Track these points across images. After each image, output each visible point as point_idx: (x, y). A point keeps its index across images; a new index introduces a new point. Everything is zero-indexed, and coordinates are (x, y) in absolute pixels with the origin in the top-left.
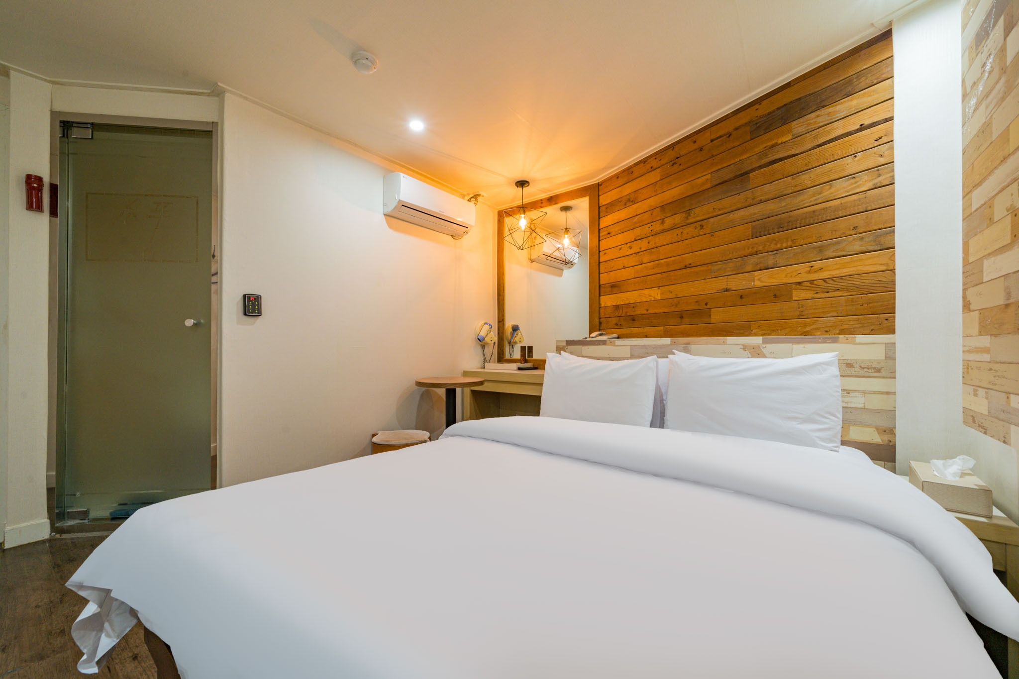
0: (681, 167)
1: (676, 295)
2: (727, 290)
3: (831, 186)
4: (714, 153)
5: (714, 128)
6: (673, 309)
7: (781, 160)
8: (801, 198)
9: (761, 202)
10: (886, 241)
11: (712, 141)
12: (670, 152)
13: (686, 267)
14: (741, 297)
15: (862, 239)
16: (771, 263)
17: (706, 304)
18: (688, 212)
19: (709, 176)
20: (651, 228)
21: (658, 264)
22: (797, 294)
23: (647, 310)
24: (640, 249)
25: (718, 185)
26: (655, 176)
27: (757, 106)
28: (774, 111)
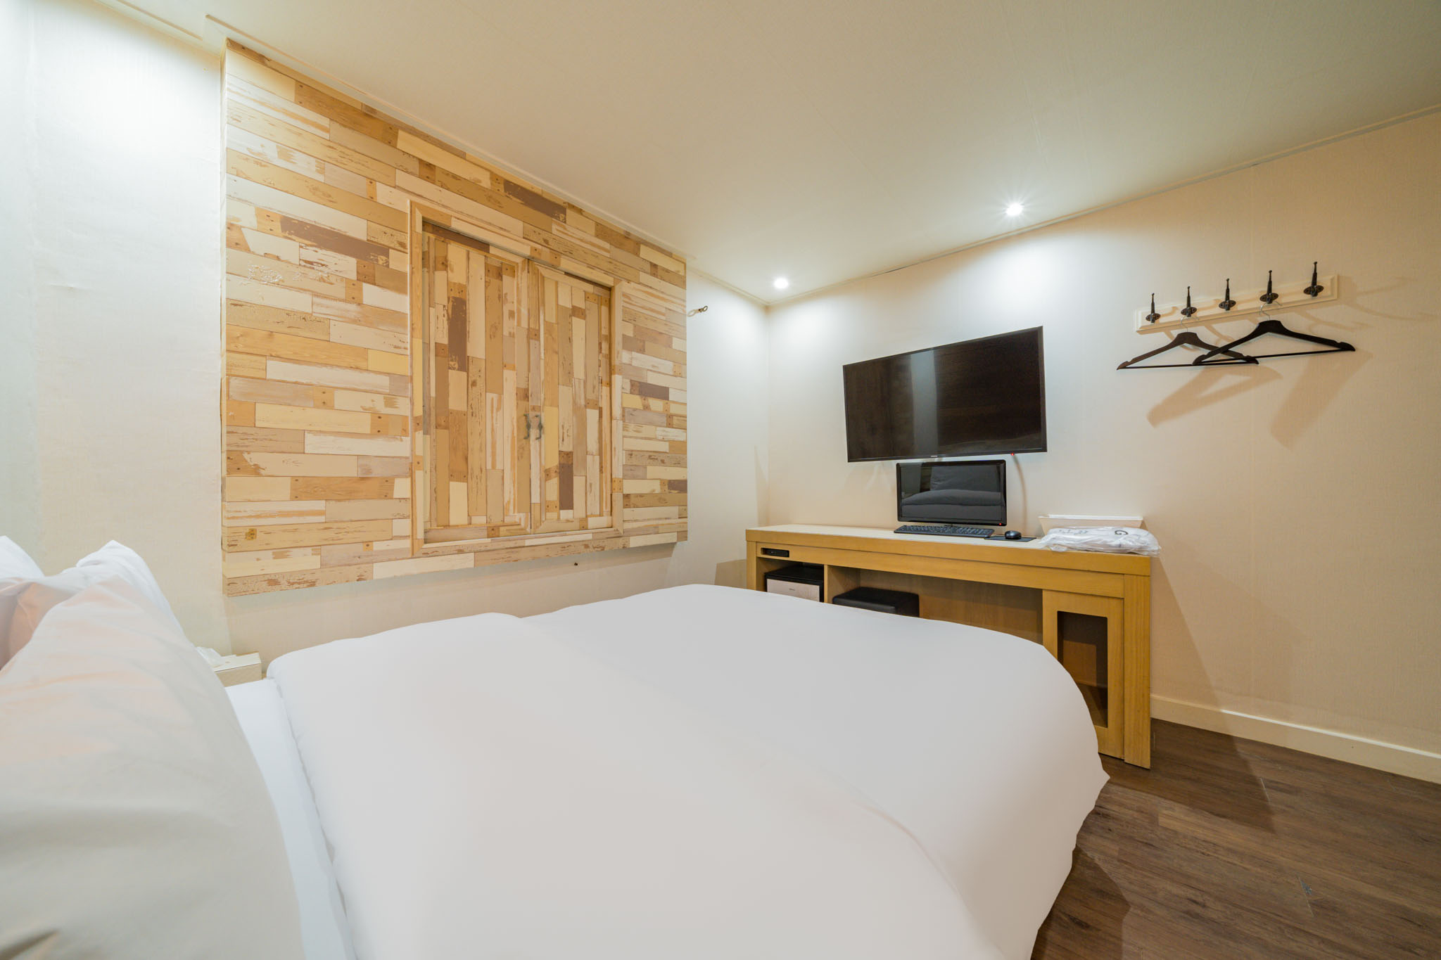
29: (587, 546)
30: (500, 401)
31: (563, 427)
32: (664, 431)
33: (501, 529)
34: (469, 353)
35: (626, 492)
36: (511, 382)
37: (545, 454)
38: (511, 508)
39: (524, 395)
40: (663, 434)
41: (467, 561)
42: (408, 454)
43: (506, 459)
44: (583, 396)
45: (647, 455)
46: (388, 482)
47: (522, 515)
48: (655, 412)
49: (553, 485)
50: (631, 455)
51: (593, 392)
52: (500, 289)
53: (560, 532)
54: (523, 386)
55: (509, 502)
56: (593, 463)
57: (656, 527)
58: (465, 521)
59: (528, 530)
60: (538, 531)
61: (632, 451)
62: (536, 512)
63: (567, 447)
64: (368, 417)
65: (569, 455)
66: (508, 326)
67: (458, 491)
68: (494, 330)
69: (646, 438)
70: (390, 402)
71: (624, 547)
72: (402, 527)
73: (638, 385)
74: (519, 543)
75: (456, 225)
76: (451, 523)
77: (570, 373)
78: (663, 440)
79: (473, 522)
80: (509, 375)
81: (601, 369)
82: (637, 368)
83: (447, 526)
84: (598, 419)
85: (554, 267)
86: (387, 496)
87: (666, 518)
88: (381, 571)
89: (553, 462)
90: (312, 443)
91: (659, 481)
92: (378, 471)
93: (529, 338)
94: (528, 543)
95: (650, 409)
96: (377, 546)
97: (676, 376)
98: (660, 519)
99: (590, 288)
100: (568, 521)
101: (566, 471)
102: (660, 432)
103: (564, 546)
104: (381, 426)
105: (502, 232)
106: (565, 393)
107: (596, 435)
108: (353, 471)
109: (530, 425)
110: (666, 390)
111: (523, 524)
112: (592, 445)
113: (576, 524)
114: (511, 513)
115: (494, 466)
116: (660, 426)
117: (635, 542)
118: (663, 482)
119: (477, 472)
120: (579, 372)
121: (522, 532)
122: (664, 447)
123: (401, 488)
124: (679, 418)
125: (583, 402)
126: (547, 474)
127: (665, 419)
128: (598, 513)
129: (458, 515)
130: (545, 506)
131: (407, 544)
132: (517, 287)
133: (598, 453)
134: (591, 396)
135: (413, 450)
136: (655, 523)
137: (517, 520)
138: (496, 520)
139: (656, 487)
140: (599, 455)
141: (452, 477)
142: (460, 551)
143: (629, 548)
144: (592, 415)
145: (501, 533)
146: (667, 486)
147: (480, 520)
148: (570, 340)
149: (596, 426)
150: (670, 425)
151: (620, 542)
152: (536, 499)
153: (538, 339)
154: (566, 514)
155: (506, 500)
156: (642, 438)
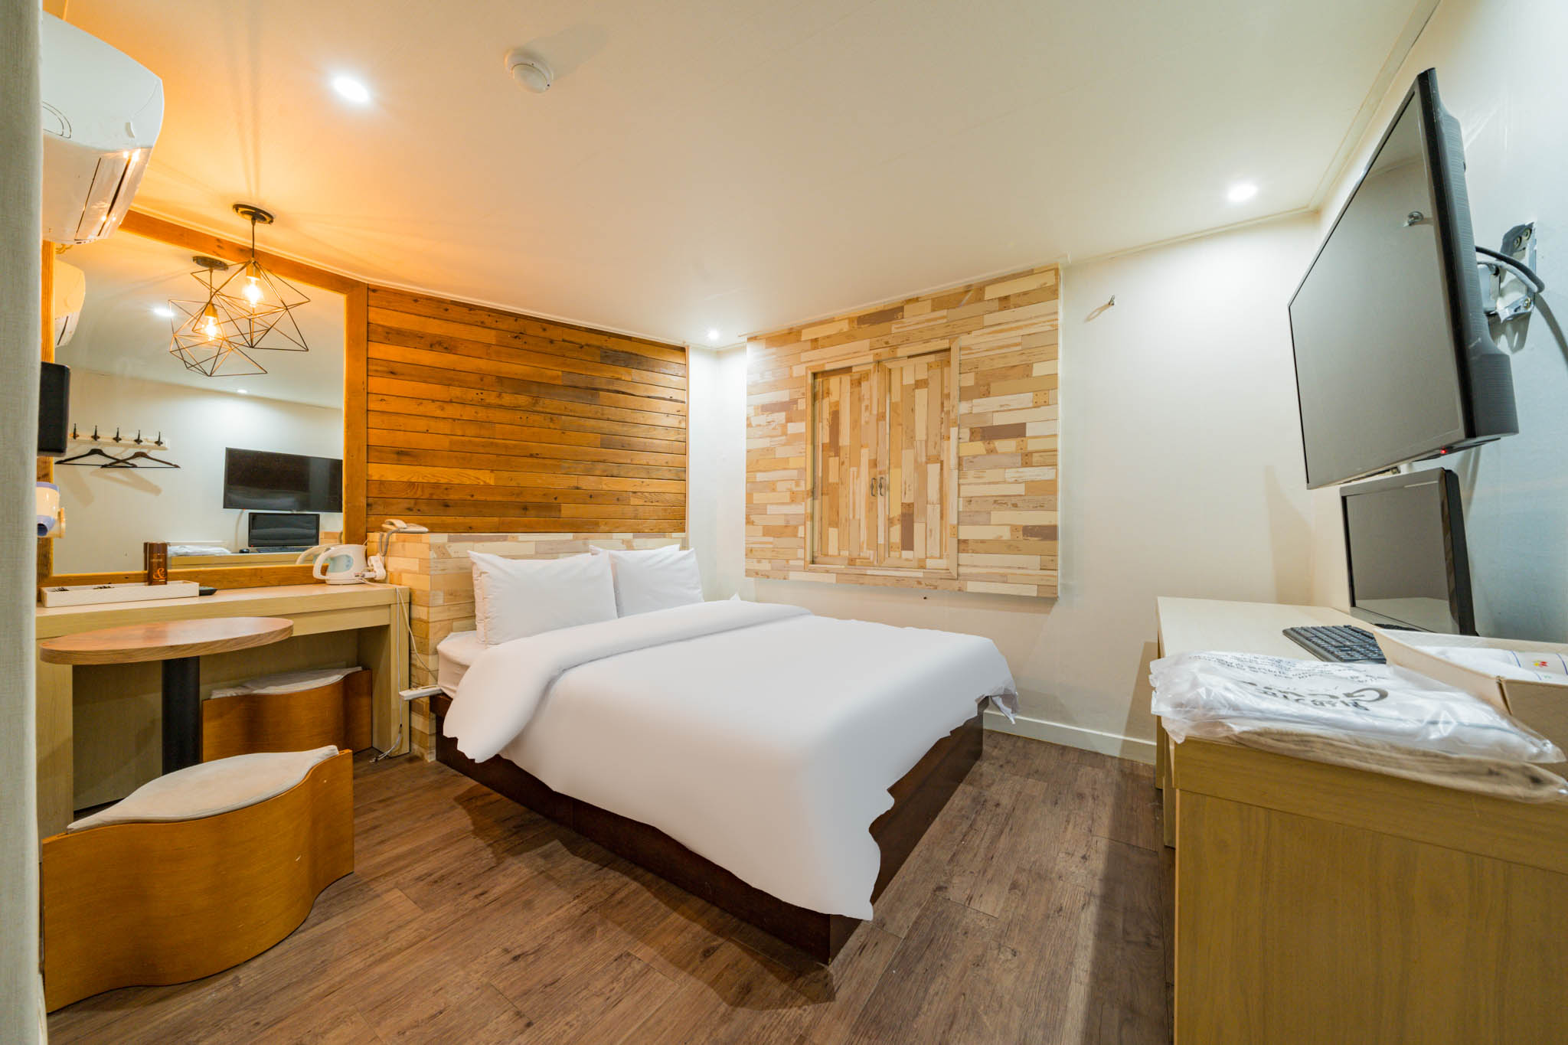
0: (527, 347)
1: (518, 484)
2: (578, 488)
3: (655, 430)
4: (567, 355)
5: (566, 330)
6: (513, 499)
7: (623, 393)
8: (635, 430)
9: (608, 420)
10: (682, 475)
11: (564, 341)
12: (511, 320)
13: (531, 456)
14: (591, 497)
15: (670, 470)
16: (615, 473)
17: (556, 499)
18: (536, 399)
19: (560, 373)
20: (482, 396)
21: (492, 443)
22: (634, 501)
23: (472, 496)
24: (461, 416)
25: (570, 387)
26: (489, 336)
27: (606, 338)
28: (619, 351)
29: (919, 583)
30: (858, 472)
31: (905, 483)
32: (1018, 472)
33: (857, 560)
34: (840, 444)
35: (961, 537)
36: (865, 455)
37: (891, 505)
38: (865, 546)
39: (874, 464)
40: (1017, 475)
41: (832, 578)
42: (804, 512)
43: (862, 513)
44: (924, 454)
45: (991, 500)
46: (796, 527)
47: (872, 552)
48: (1004, 454)
49: (896, 532)
50: (971, 501)
51: (935, 448)
52: (859, 393)
53: (897, 568)
54: (873, 457)
55: (863, 543)
56: (933, 512)
57: (1004, 575)
58: (836, 553)
59: (875, 563)
60: (883, 565)
61: (972, 497)
62: (881, 550)
63: (908, 500)
64: (788, 494)
65: (910, 506)
66: (865, 416)
67: (833, 532)
68: (855, 424)
69: (989, 483)
70: (797, 485)
71: (959, 590)
72: (800, 553)
73: (981, 430)
74: (863, 572)
75: (828, 367)
76: (830, 554)
77: (913, 438)
78: (1016, 482)
79: (841, 553)
80: (865, 452)
81: (943, 425)
82: (979, 414)
83: (826, 555)
84: (939, 471)
85: (895, 358)
86: (795, 536)
87: (1019, 568)
88: (793, 576)
89: (896, 512)
90: (771, 509)
91: (1009, 527)
92: (792, 523)
93: (878, 420)
94: (869, 572)
95: (997, 452)
96: (791, 562)
97: (1039, 407)
98: (1009, 567)
99: (931, 358)
100: (907, 560)
101: (907, 519)
102: (1011, 474)
103: (899, 580)
104: (793, 500)
105: (857, 355)
106: (908, 456)
107: (937, 486)
108: (782, 523)
109: (877, 486)
110: (1023, 426)
111: (871, 559)
112: (933, 493)
113: (915, 564)
114: (865, 550)
115: (854, 517)
116: (1011, 468)
117: (972, 587)
118: (1014, 528)
119: (844, 521)
120: (920, 434)
121: (871, 565)
122: (1020, 489)
123: (801, 530)
124: (1042, 454)
125: (924, 459)
126: (890, 522)
127: (1020, 458)
128: (938, 555)
129: (833, 550)
130: (889, 547)
131: (802, 563)
132: (872, 387)
133: (939, 502)
134: (932, 452)
135: (806, 510)
136: (1002, 571)
137: (868, 555)
138: (855, 555)
139: (1006, 534)
140: (941, 504)
141: (830, 525)
142: (827, 572)
143: (967, 592)
144: (933, 469)
145: (857, 564)
146: (1021, 532)
147: (845, 553)
148: (913, 410)
149: (937, 478)
150: (1026, 464)
151: (956, 585)
152: (881, 540)
153: (885, 420)
154: (906, 554)
155: (862, 539)
156: (985, 484)
